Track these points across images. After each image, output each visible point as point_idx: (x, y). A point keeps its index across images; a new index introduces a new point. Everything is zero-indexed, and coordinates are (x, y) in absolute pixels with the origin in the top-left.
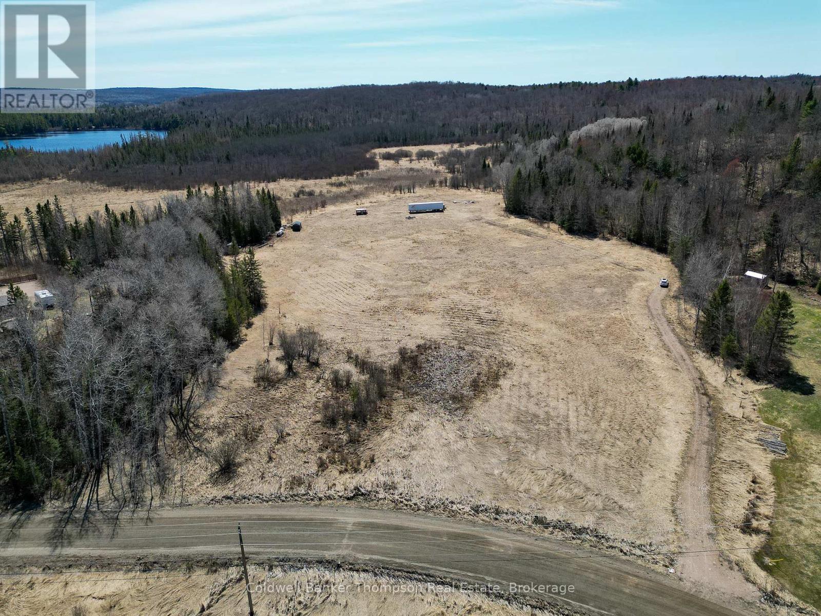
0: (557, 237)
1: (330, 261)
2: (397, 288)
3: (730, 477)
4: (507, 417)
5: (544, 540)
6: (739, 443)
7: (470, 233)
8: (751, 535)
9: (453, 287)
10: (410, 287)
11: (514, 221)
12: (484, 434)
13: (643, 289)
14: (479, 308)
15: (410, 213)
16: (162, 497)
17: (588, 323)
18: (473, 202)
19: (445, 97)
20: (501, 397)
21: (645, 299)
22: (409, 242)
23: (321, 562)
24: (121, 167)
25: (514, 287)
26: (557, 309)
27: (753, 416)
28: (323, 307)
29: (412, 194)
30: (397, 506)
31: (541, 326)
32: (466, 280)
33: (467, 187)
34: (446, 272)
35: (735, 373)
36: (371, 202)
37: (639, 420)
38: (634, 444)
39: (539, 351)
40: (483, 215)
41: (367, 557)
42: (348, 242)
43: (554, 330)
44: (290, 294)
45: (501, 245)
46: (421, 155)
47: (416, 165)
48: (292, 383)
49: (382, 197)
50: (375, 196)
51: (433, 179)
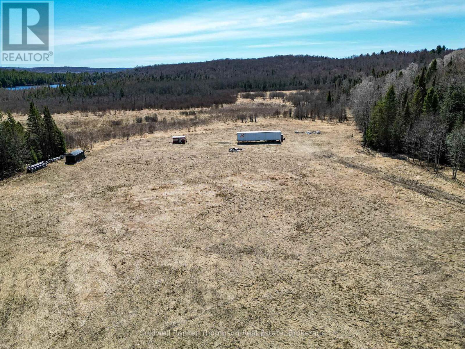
7: (317, 182)
11: (382, 162)
15: (239, 144)
18: (319, 133)
29: (254, 123)
33: (311, 118)
36: (205, 130)
40: (334, 150)
46: (272, 97)
47: (267, 101)
49: (221, 125)
50: (215, 124)
51: (279, 111)
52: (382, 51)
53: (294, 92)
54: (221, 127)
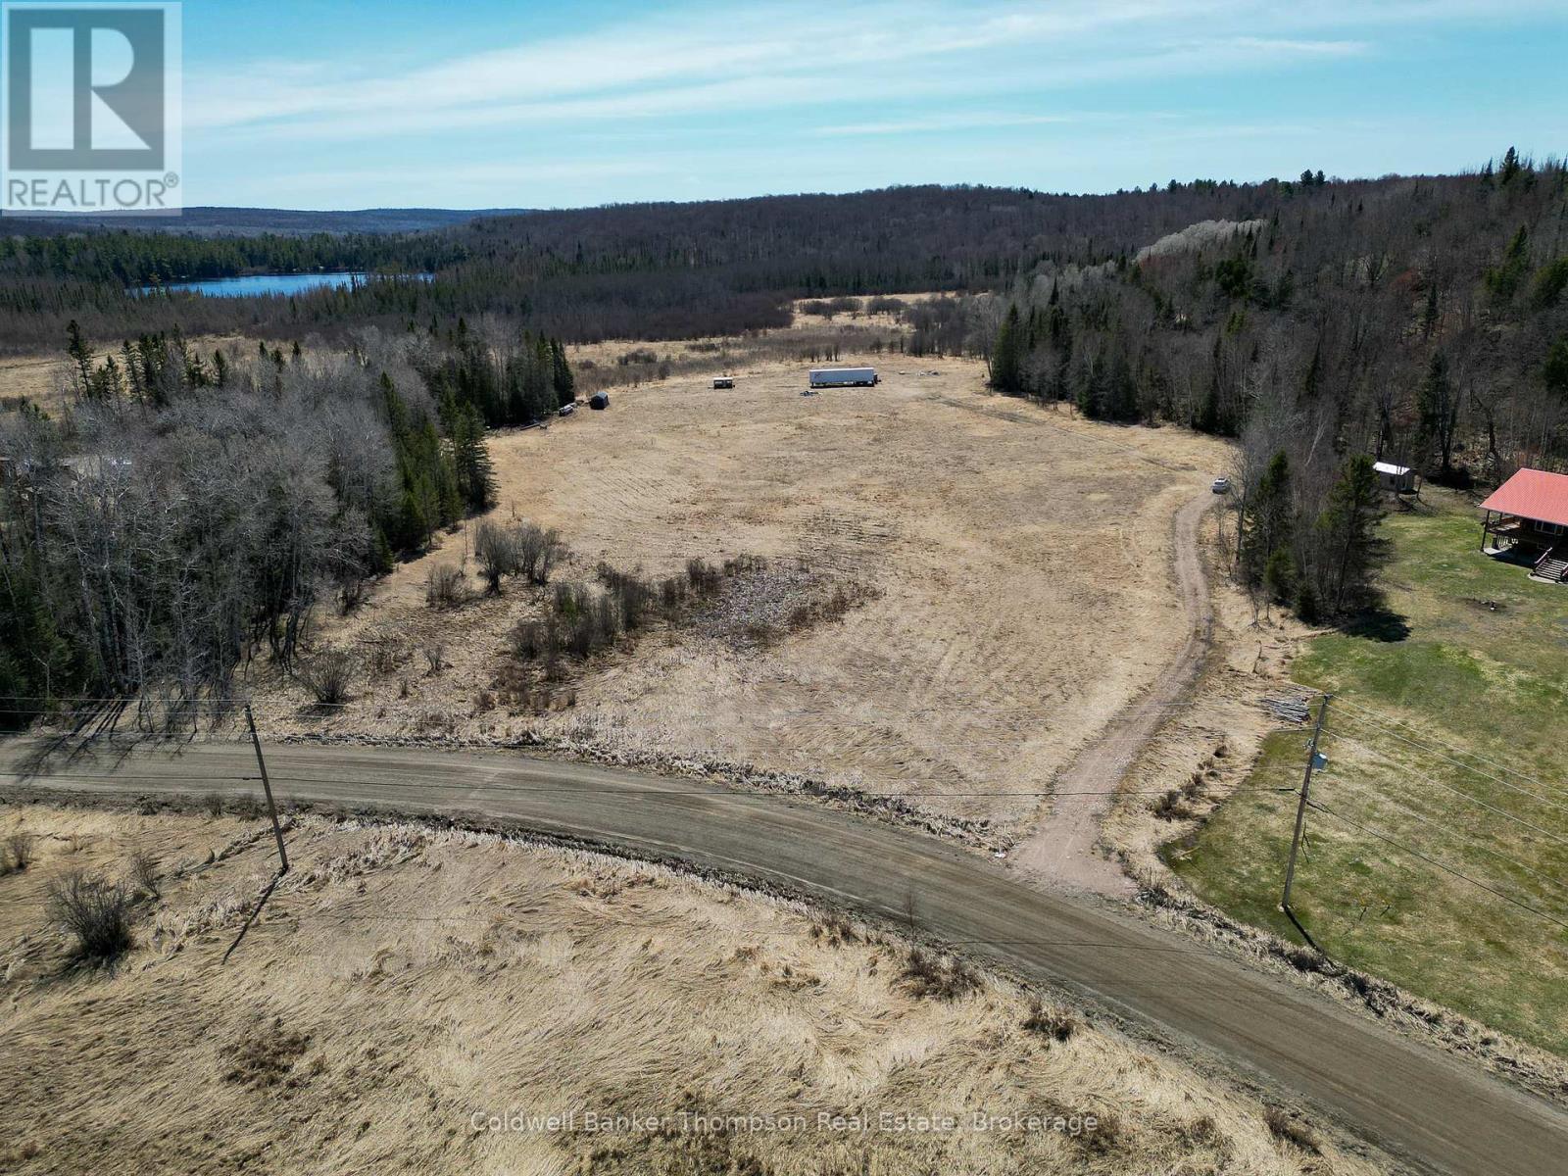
0: (1066, 423)
1: (637, 451)
2: (733, 490)
3: (1180, 747)
4: (831, 659)
5: (805, 807)
6: (1227, 706)
7: (907, 417)
8: (1169, 820)
9: (836, 490)
10: (758, 488)
11: (1001, 400)
12: (781, 679)
13: (1177, 496)
14: (865, 519)
15: (812, 387)
16: (213, 729)
17: (1051, 543)
18: (935, 374)
19: (949, 211)
20: (837, 635)
21: (1173, 509)
22: (791, 429)
23: (423, 818)
24: (339, 318)
25: (944, 493)
26: (1004, 523)
27: (1274, 671)
28: (591, 510)
29: (834, 363)
30: (583, 757)
31: (964, 544)
32: (863, 482)
33: (939, 353)
34: (834, 469)
35: (1275, 614)
36: (752, 373)
37: (1065, 671)
38: (1036, 700)
39: (940, 579)
40: (945, 393)
41: (500, 815)
42: (682, 426)
43: (985, 550)
44: (543, 492)
45: (954, 434)
46: (875, 309)
47: (863, 322)
48: (489, 604)
49: (775, 367)
50: (764, 364)
51: (882, 341)
52: (1173, 181)
53: (926, 297)
54: (778, 370)
